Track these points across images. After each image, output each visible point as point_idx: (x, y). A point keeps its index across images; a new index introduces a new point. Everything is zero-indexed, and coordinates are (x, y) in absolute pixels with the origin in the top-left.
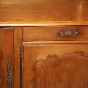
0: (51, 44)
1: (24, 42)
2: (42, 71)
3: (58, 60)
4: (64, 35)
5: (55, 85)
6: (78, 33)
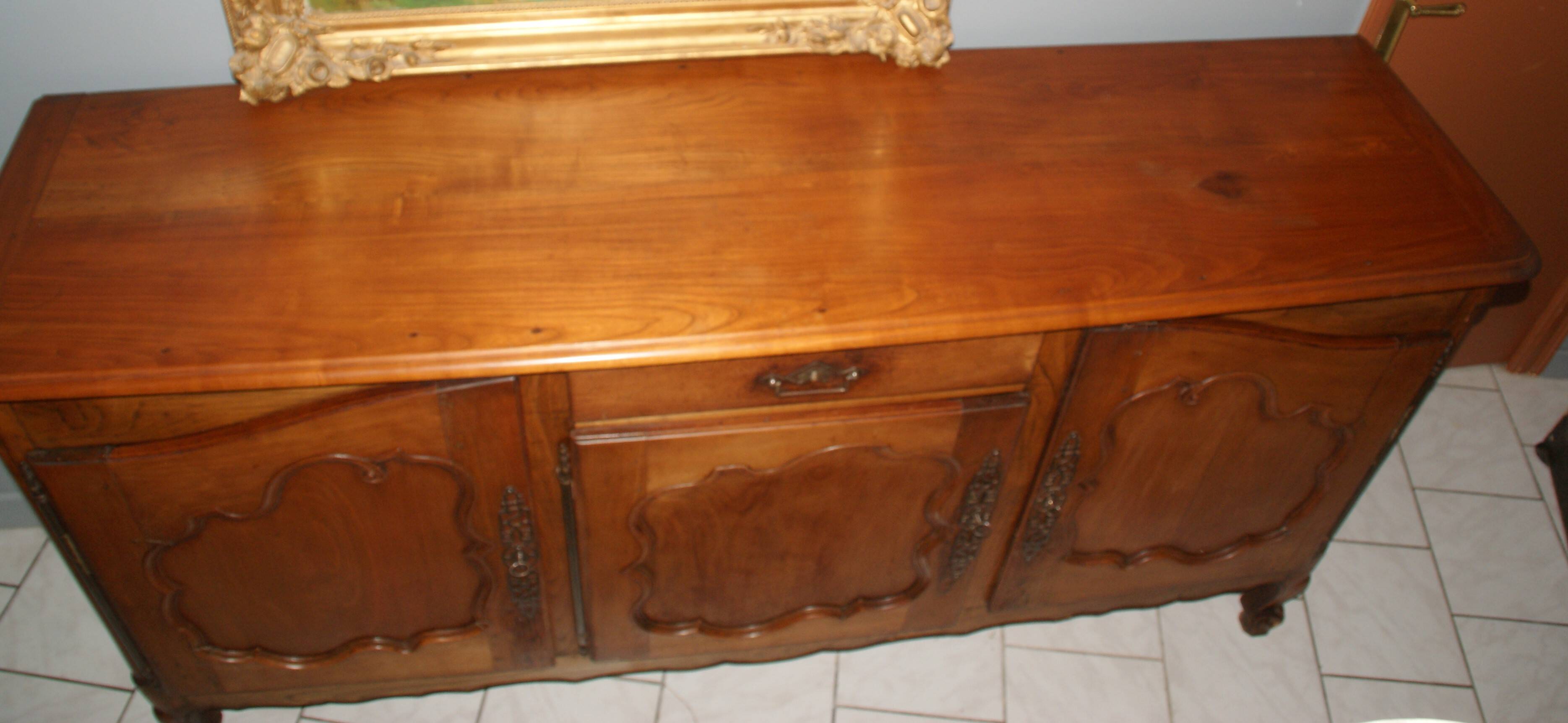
0: (722, 422)
1: (579, 425)
2: (680, 529)
3: (754, 485)
4: (784, 383)
5: (748, 574)
6: (859, 373)
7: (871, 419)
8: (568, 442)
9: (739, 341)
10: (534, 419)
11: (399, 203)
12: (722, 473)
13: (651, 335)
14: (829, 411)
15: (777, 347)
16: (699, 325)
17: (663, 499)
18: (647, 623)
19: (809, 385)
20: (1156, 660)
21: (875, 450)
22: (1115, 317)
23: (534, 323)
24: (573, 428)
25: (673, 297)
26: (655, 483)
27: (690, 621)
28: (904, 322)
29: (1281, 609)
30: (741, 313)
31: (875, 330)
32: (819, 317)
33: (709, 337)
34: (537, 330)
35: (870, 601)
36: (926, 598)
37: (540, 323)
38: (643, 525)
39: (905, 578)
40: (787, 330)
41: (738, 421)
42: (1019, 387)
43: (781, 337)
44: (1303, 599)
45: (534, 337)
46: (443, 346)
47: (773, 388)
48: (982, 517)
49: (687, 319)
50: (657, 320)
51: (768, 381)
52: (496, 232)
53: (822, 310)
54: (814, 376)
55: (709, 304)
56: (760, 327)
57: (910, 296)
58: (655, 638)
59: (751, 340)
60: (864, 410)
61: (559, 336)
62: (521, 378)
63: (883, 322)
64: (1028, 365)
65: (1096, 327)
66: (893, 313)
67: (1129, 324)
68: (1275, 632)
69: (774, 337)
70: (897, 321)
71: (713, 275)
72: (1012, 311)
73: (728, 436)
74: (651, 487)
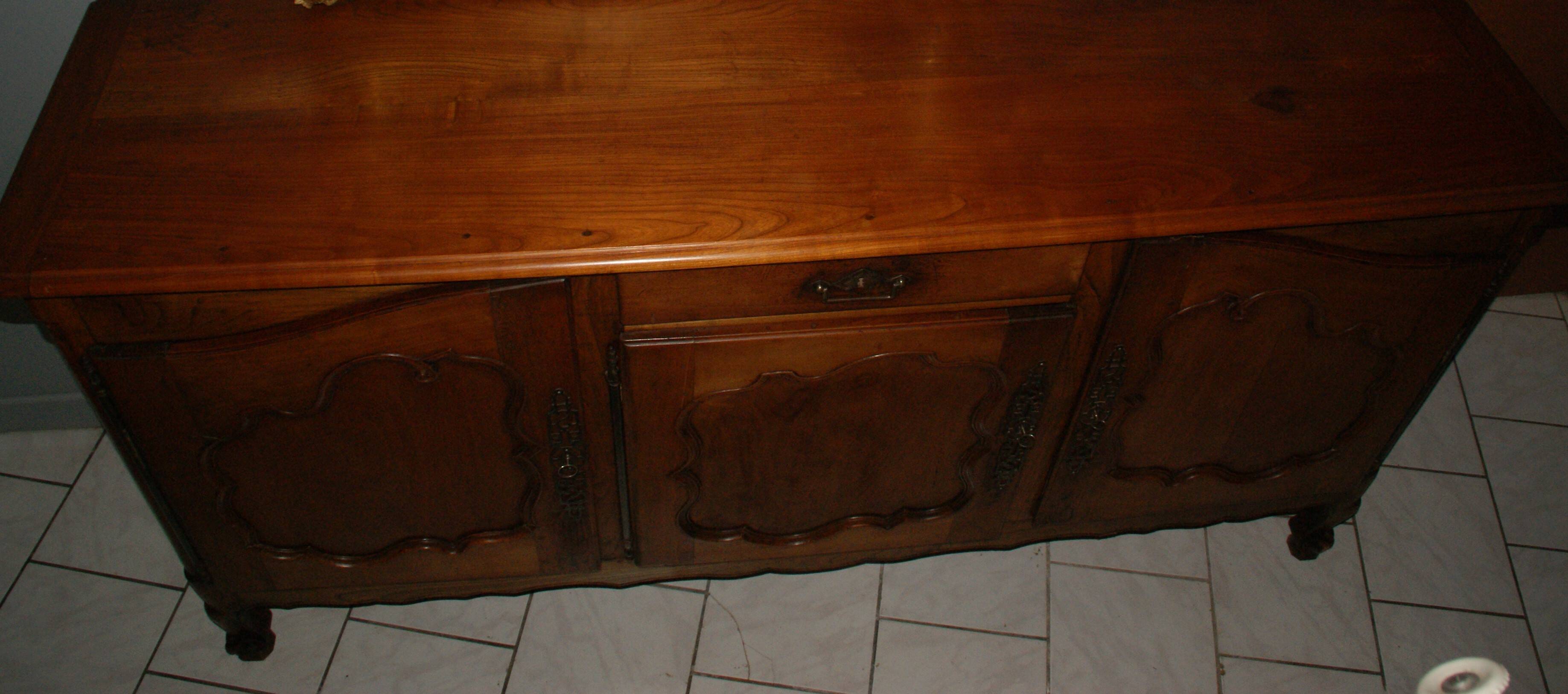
0: (769, 327)
1: (627, 327)
2: (725, 433)
3: (801, 391)
4: (831, 288)
5: (793, 480)
6: (906, 280)
7: (917, 327)
8: (617, 344)
9: (786, 246)
10: (583, 320)
11: (452, 106)
12: (769, 378)
13: (699, 240)
14: (874, 319)
15: (824, 252)
16: (748, 230)
17: (710, 403)
18: (692, 529)
19: (856, 291)
20: (1203, 580)
21: (921, 358)
22: (1162, 229)
23: (584, 225)
24: (623, 331)
25: (722, 202)
26: (702, 387)
27: (735, 529)
28: (952, 230)
29: (1332, 533)
30: (790, 219)
31: (921, 237)
32: (866, 223)
33: (758, 241)
34: (588, 233)
35: (915, 512)
36: (970, 510)
37: (590, 226)
38: (689, 429)
39: (950, 490)
40: (835, 236)
41: (786, 326)
42: (1066, 298)
43: (828, 243)
44: (1354, 523)
45: (585, 239)
46: (495, 248)
47: (821, 293)
48: (1027, 429)
49: (736, 224)
50: (706, 224)
51: (816, 286)
52: (549, 136)
53: (869, 218)
54: (861, 282)
55: (757, 209)
56: (808, 232)
57: (958, 204)
58: (699, 544)
59: (799, 245)
60: (911, 318)
61: (609, 238)
62: (571, 279)
63: (931, 230)
64: (1075, 275)
65: (1143, 239)
66: (939, 221)
67: (1176, 236)
68: (1324, 556)
69: (821, 243)
70: (943, 229)
71: (762, 181)
72: (1058, 222)
73: (774, 341)
74: (698, 390)
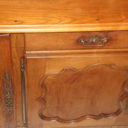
0: (67, 54)
1: (27, 52)
2: (53, 87)
3: (75, 74)
5: (72, 103)
6: (107, 40)
7: (109, 56)
8: (24, 57)
9: (74, 27)
10: (14, 50)
12: (66, 70)
13: (49, 24)
14: (97, 53)
17: (49, 77)
18: (43, 117)
19: (93, 43)
21: (110, 66)
23: (15, 19)
24: (25, 53)
25: (55, 15)
27: (55, 118)
32: (97, 21)
34: (16, 21)
35: (105, 115)
36: (121, 115)
38: (43, 86)
39: (116, 109)
45: (15, 23)
47: (82, 43)
49: (59, 20)
50: (50, 20)
51: (81, 41)
54: (94, 41)
57: (124, 17)
59: (77, 27)
60: (107, 53)
61: (22, 23)
62: (11, 34)
63: (116, 24)
71: (66, 10)
73: (69, 58)
74: (46, 73)
